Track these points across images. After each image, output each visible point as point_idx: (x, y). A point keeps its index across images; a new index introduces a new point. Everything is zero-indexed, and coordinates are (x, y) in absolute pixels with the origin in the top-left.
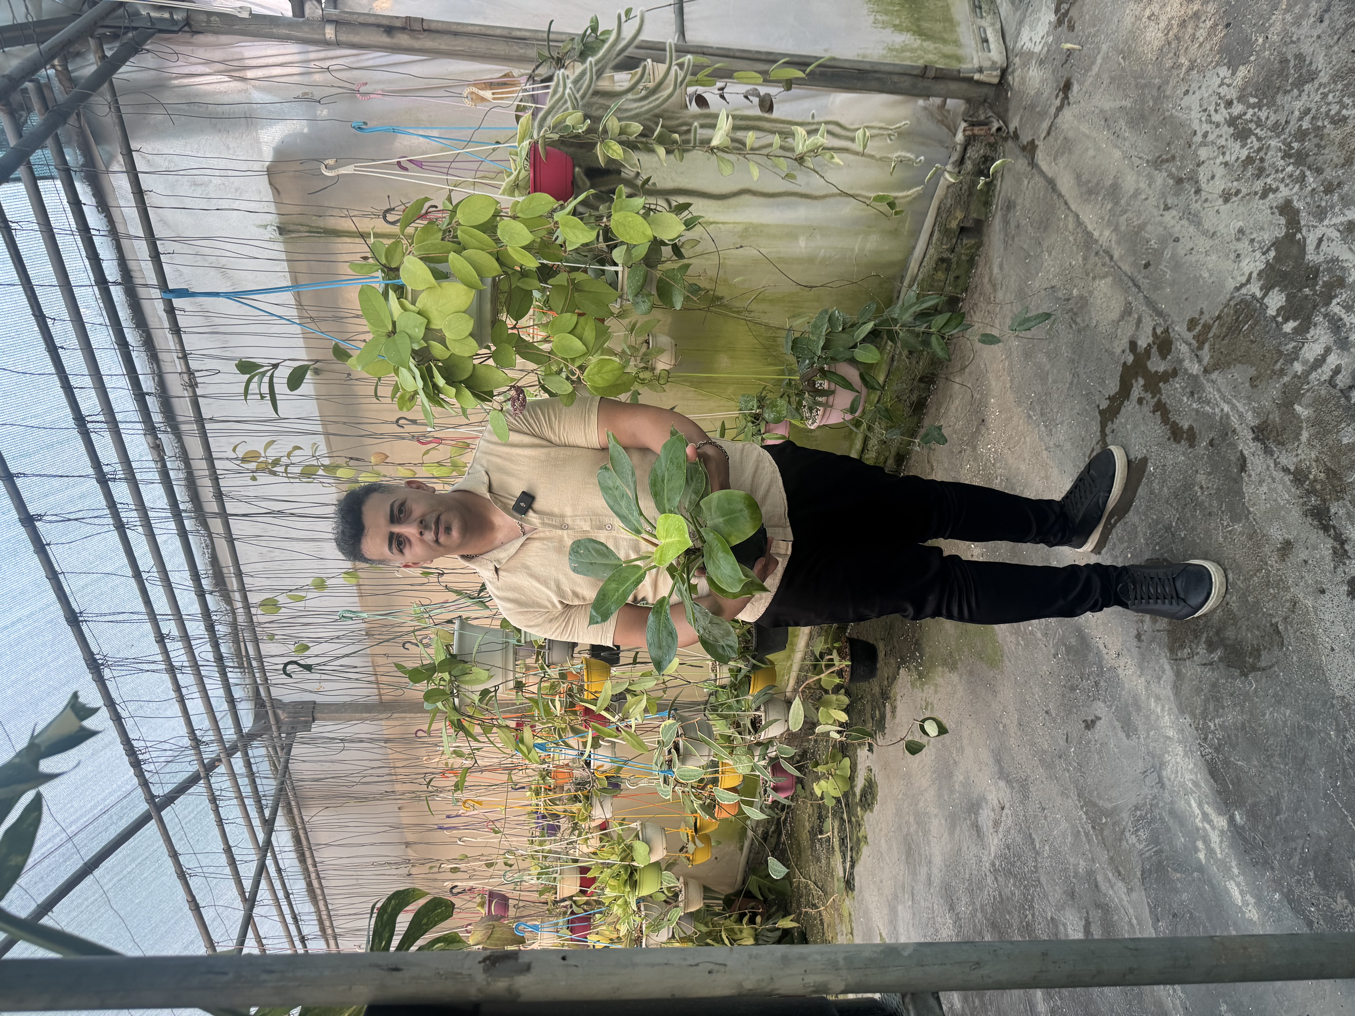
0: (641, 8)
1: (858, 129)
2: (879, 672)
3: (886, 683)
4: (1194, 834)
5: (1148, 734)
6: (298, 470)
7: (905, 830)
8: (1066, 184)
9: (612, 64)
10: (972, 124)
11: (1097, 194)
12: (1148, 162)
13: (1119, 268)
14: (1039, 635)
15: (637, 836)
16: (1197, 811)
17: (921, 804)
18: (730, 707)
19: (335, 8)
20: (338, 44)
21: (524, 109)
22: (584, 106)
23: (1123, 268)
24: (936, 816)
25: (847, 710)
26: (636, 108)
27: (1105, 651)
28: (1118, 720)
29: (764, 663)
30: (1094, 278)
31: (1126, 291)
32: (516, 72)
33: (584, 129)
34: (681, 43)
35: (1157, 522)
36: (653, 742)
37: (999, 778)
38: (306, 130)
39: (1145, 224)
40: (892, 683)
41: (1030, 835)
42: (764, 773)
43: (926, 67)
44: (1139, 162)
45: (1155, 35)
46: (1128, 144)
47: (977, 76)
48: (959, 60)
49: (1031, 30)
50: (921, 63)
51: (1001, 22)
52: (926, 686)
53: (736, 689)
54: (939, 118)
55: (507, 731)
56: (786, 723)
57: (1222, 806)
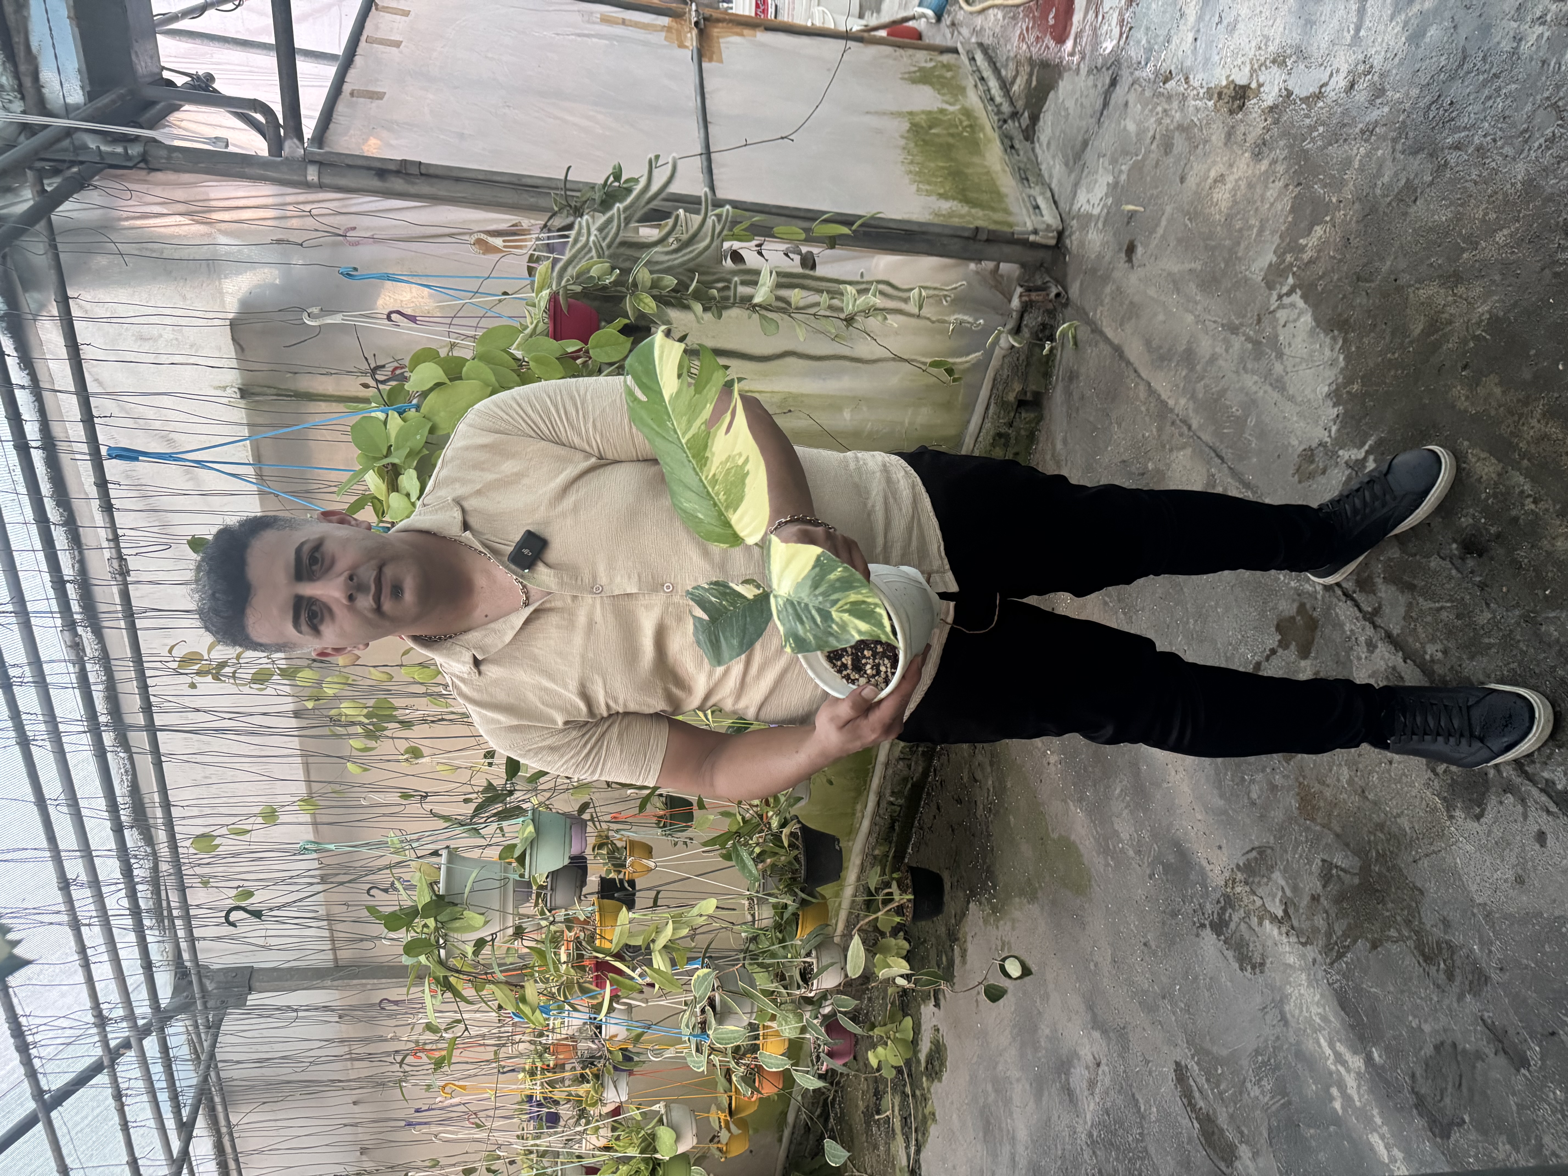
0: (674, 154)
1: (912, 289)
2: (945, 908)
3: (953, 921)
4: (1329, 1080)
5: (1265, 963)
6: (248, 674)
7: (981, 1101)
8: (1135, 351)
9: (638, 215)
10: (1029, 290)
11: (1170, 360)
12: (1223, 326)
13: (1199, 438)
14: (1131, 853)
15: (661, 1121)
16: (1328, 1051)
17: (1000, 1067)
18: (773, 955)
19: (320, 148)
20: (321, 186)
21: (538, 260)
22: (610, 257)
23: (1203, 437)
24: (1018, 1080)
25: (907, 958)
26: (668, 261)
27: (1208, 868)
28: (1229, 949)
29: (814, 897)
30: (1171, 450)
31: (1208, 463)
32: (526, 223)
33: (612, 279)
36: (679, 1003)
37: (1093, 1028)
38: (277, 282)
39: (1224, 391)
40: (960, 921)
41: (1133, 1095)
42: (817, 1035)
43: (977, 229)
44: (1214, 326)
45: (1222, 196)
46: (1199, 307)
47: (1032, 238)
48: (1010, 225)
49: (1088, 192)
50: (971, 226)
51: (1051, 190)
52: (1002, 922)
53: (780, 932)
54: (993, 283)
55: (505, 988)
56: (843, 969)
57: (1357, 1043)
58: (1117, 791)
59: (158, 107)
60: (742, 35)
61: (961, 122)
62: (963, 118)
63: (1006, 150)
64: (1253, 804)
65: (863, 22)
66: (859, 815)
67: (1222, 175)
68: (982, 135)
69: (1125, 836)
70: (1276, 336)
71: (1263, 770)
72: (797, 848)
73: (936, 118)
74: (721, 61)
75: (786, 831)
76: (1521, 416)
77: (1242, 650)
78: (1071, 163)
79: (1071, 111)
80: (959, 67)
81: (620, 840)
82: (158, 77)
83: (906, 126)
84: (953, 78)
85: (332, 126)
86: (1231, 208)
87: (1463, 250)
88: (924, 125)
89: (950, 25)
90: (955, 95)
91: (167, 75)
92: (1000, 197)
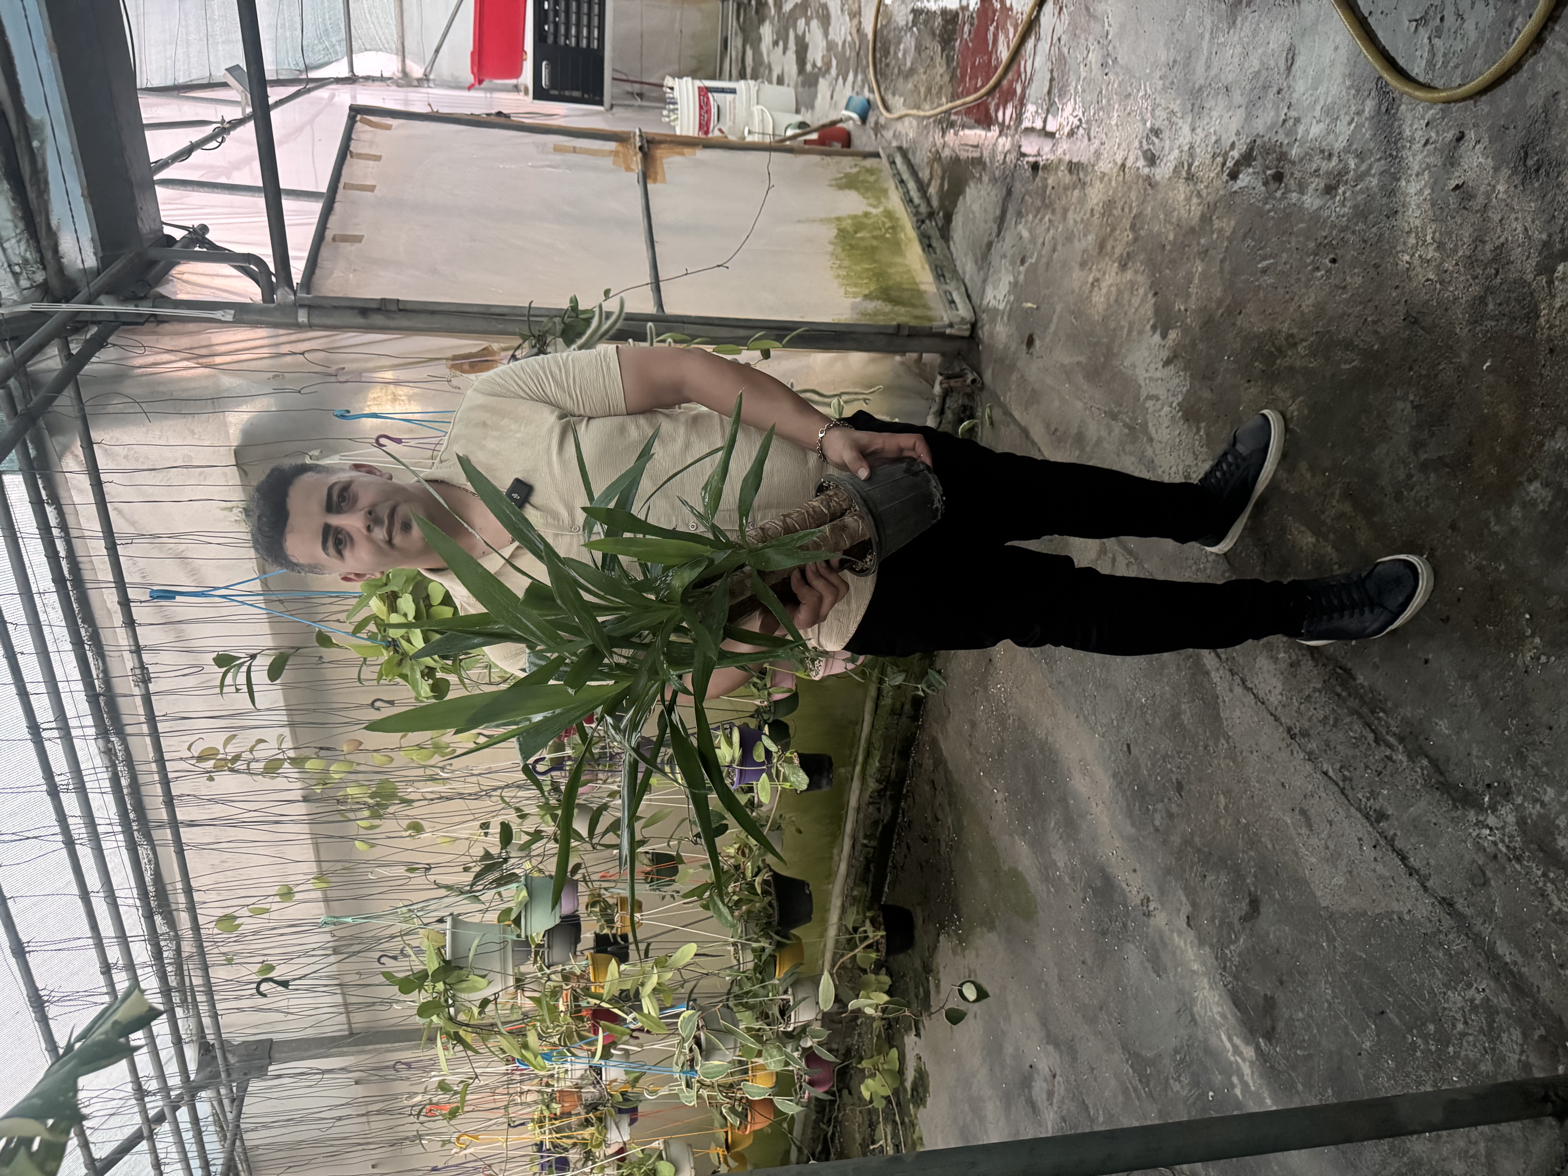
1: (834, 396)
2: (917, 942)
3: (927, 954)
4: (1229, 1070)
5: (1176, 971)
6: (261, 765)
8: (1038, 433)
10: (948, 377)
12: (1105, 412)
14: (1067, 880)
15: (660, 1157)
16: (1228, 1045)
17: (974, 1088)
18: (756, 995)
19: (308, 293)
20: (311, 326)
24: (990, 1098)
25: (889, 993)
27: (1127, 889)
28: (1148, 960)
29: (789, 939)
32: (495, 346)
34: (660, 313)
35: (1155, 753)
37: (1047, 1043)
38: (274, 409)
40: (933, 954)
42: (798, 1066)
43: (899, 326)
44: (1098, 412)
45: (1099, 299)
46: (1087, 396)
47: (948, 331)
48: (930, 319)
50: (894, 323)
51: (965, 285)
52: (967, 952)
53: (761, 974)
54: (917, 371)
55: (510, 1038)
56: (817, 1003)
57: (1248, 1035)
58: (1053, 824)
59: (162, 263)
60: (682, 154)
61: (884, 223)
62: (885, 220)
63: (924, 250)
64: (1157, 830)
65: (799, 118)
66: (836, 858)
67: (1098, 281)
68: (903, 236)
69: (1060, 864)
70: (1146, 423)
71: (1162, 801)
72: (771, 894)
73: (861, 223)
74: (664, 181)
75: (758, 879)
76: (1326, 496)
77: (1138, 695)
78: (980, 262)
79: (978, 215)
80: (881, 171)
82: (160, 234)
83: (834, 232)
84: (876, 181)
85: (317, 271)
86: (1106, 310)
87: (1276, 357)
88: (850, 229)
89: (873, 129)
90: (878, 198)
91: (167, 230)
92: (920, 294)
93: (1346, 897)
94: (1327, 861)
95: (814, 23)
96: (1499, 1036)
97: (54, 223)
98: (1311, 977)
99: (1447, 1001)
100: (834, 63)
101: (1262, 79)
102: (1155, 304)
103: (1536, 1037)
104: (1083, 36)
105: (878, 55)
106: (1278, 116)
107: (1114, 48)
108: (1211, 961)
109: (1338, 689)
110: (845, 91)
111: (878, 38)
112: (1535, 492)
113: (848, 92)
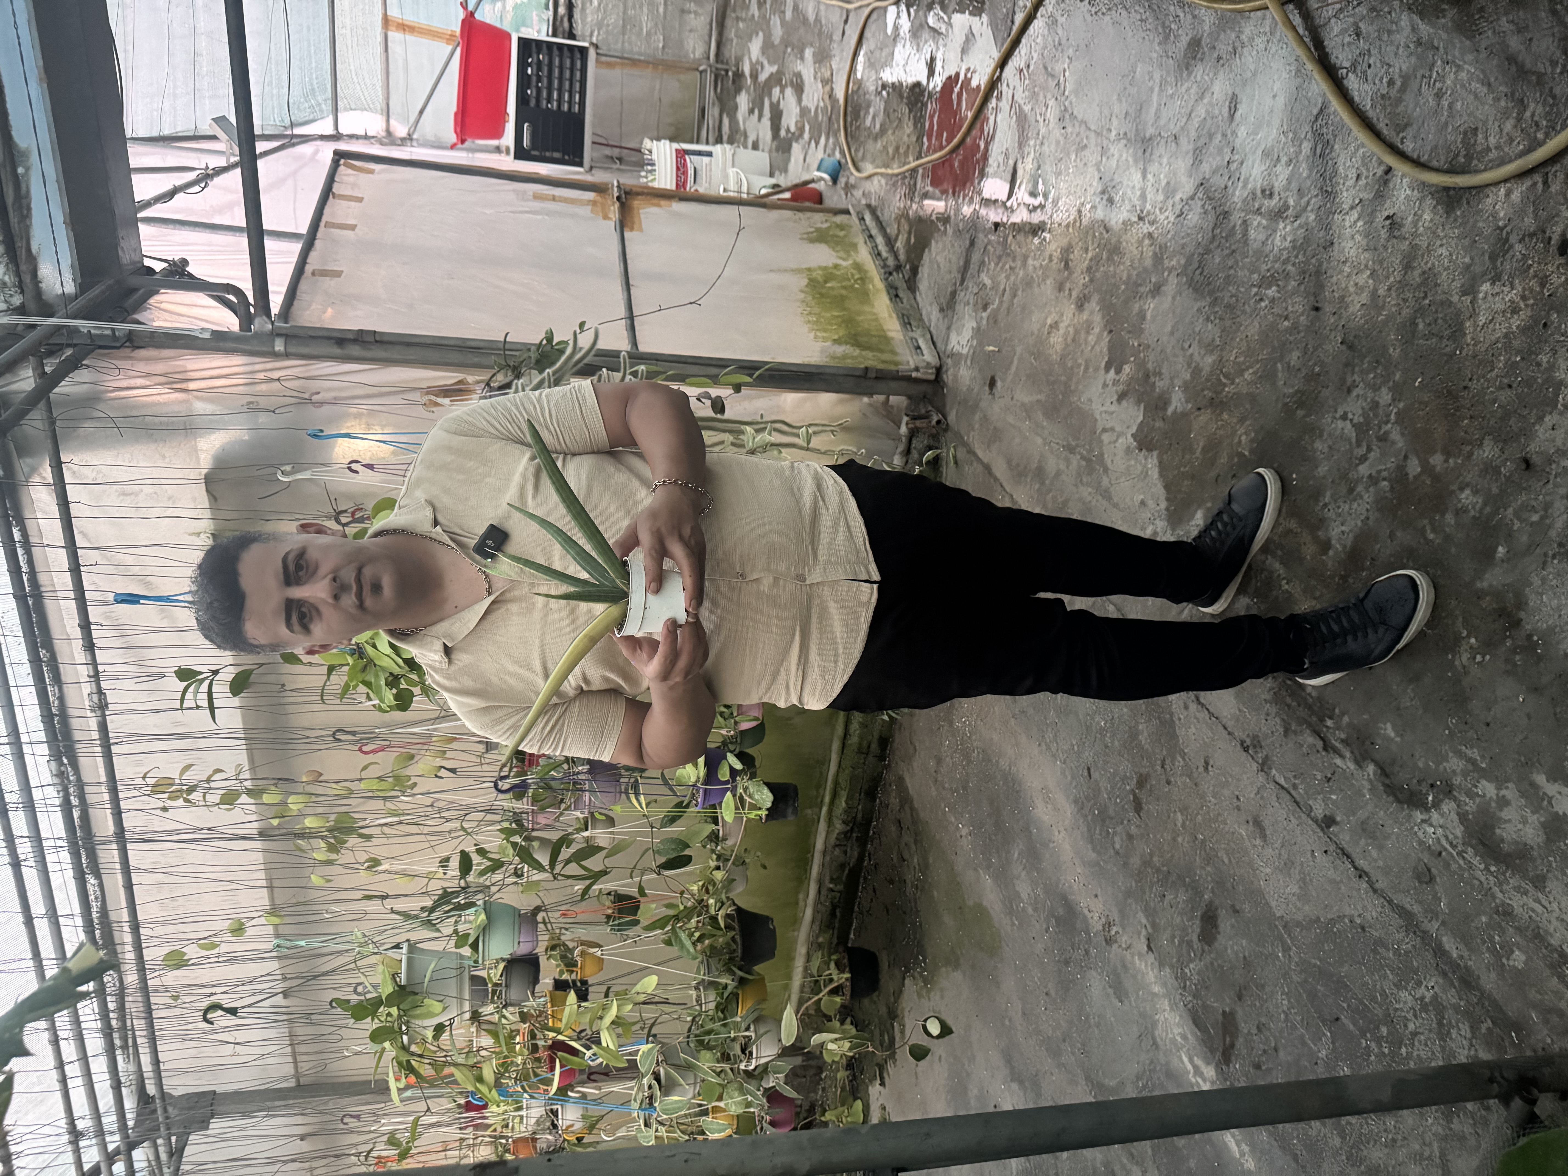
0: (595, 322)
1: (802, 426)
2: (882, 986)
3: (892, 999)
5: (1138, 994)
6: (217, 797)
8: (1000, 469)
10: (914, 418)
11: (1026, 476)
12: (1063, 447)
14: (1030, 911)
16: (1189, 1067)
19: (286, 323)
20: (287, 355)
27: (1089, 915)
28: (1110, 986)
29: (752, 976)
32: (471, 379)
34: (634, 350)
35: (1114, 775)
37: (1012, 1081)
38: (246, 438)
40: (898, 998)
42: (759, 1107)
43: (866, 369)
44: (1057, 447)
45: (1057, 340)
46: (1046, 432)
47: (914, 374)
48: (896, 364)
49: (958, 334)
50: (862, 366)
51: (930, 333)
52: (932, 993)
53: (723, 1012)
54: (884, 412)
55: (464, 1070)
56: (780, 1040)
57: (1209, 1054)
58: (1016, 855)
59: (141, 292)
60: (659, 206)
61: (853, 275)
62: (854, 272)
63: (891, 299)
64: (1117, 853)
65: (773, 181)
66: (802, 903)
67: (1056, 322)
68: (871, 286)
69: (1025, 896)
70: (1102, 455)
72: (733, 929)
73: (831, 273)
74: (641, 230)
75: (721, 913)
77: (1097, 719)
78: (944, 310)
79: (942, 266)
80: (851, 227)
81: (572, 940)
82: (139, 265)
83: (805, 281)
84: (845, 236)
85: (296, 303)
86: (1064, 349)
87: (1225, 385)
88: (820, 279)
89: (844, 189)
90: (848, 253)
91: (147, 262)
92: (887, 340)
93: (1299, 904)
94: (1281, 871)
95: (789, 91)
96: (1449, 1033)
97: (34, 249)
98: (1268, 989)
99: (1398, 1001)
100: (807, 128)
101: (1208, 126)
102: (1110, 341)
103: (1483, 1031)
104: (1041, 94)
105: (849, 119)
106: (1223, 160)
107: (1071, 103)
108: (1171, 981)
109: (1288, 700)
110: (817, 154)
111: (849, 104)
112: (1467, 499)
113: (820, 154)
